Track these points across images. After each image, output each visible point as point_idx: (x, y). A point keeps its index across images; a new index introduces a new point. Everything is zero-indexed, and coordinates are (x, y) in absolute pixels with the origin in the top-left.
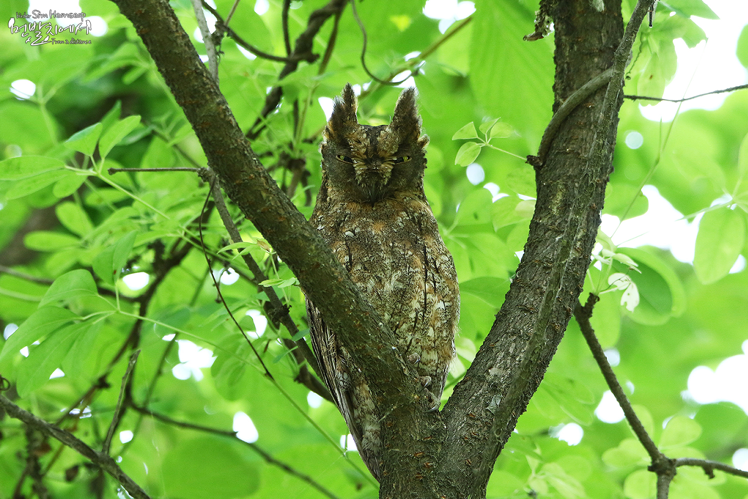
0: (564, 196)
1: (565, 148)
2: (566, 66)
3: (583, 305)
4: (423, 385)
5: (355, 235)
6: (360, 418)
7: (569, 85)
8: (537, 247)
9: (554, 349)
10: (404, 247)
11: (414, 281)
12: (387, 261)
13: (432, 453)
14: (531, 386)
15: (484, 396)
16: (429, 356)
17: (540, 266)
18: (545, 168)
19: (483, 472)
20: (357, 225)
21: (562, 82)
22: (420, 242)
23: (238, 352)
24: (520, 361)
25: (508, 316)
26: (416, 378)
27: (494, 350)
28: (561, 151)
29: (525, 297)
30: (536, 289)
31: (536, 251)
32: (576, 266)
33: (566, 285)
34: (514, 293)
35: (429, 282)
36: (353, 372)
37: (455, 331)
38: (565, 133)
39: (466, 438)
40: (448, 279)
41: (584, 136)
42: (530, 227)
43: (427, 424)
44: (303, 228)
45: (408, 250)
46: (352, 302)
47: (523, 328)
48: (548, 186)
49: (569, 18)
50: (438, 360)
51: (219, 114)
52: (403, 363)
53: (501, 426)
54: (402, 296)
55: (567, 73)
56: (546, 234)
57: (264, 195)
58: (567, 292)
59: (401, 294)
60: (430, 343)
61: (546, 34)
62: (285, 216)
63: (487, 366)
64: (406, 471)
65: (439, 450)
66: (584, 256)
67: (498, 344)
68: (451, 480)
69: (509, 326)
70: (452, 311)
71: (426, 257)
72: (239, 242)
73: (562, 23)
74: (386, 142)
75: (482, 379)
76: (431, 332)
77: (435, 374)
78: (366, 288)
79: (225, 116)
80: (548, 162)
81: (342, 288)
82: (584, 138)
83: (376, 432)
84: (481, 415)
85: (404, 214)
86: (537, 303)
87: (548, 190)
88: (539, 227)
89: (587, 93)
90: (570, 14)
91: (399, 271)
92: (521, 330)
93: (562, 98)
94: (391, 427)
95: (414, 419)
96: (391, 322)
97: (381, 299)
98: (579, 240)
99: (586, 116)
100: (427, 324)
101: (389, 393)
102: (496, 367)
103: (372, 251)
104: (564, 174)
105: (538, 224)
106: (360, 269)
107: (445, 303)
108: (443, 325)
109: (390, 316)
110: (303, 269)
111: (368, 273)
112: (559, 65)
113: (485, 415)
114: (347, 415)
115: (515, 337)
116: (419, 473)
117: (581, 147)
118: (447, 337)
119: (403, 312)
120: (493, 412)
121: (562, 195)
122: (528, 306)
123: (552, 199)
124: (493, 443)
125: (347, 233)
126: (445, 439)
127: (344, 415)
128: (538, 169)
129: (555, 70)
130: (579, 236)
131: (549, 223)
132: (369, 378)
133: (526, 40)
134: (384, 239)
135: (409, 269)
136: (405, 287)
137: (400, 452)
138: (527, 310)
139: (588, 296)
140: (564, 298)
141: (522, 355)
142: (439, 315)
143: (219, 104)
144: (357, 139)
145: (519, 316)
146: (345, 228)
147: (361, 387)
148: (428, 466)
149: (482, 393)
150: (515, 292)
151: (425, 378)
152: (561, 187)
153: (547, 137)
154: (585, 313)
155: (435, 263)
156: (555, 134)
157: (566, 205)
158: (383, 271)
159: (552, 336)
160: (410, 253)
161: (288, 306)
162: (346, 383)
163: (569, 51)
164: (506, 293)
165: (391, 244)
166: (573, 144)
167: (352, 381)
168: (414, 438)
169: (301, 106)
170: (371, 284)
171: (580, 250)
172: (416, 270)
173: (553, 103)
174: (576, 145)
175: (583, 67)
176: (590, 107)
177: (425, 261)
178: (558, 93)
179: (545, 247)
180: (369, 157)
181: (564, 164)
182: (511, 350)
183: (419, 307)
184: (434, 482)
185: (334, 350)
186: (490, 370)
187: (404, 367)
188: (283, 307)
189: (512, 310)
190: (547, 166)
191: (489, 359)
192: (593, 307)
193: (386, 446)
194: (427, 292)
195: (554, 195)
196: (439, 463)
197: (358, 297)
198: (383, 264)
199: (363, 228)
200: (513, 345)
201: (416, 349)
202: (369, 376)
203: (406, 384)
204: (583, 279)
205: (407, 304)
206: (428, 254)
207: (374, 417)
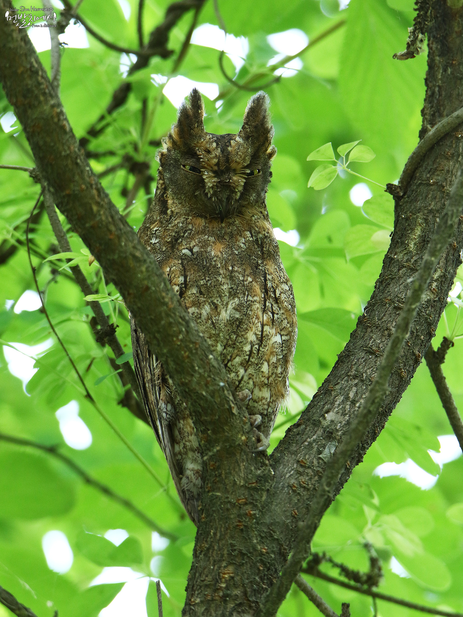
0: (423, 232)
1: (428, 179)
2: (437, 89)
3: (436, 349)
4: (252, 425)
5: (193, 254)
6: (181, 455)
7: (438, 111)
8: (389, 284)
9: (398, 397)
10: (244, 273)
11: (251, 310)
12: (225, 287)
13: (256, 500)
14: (369, 435)
15: (318, 442)
16: (261, 393)
17: (390, 305)
18: (405, 198)
19: (308, 527)
20: (197, 243)
21: (432, 107)
22: (260, 268)
23: (59, 368)
24: (359, 407)
25: (351, 357)
26: (245, 418)
27: (333, 393)
28: (425, 182)
29: (371, 338)
30: (384, 330)
31: (388, 289)
32: (430, 308)
33: (418, 328)
34: (359, 332)
35: (267, 313)
36: (178, 403)
37: (290, 368)
38: (431, 163)
39: (294, 487)
40: (287, 310)
41: (450, 168)
42: (384, 262)
43: (253, 468)
44: (134, 247)
45: (248, 276)
46: (180, 332)
47: (366, 372)
48: (407, 219)
49: (445, 37)
50: (270, 398)
51: (52, 117)
52: (232, 401)
53: (332, 478)
54: (238, 326)
55: (437, 97)
56: (401, 272)
57: (95, 208)
58: (417, 336)
59: (236, 324)
60: (263, 379)
61: (418, 53)
62: (116, 233)
63: (324, 410)
64: (226, 518)
65: (264, 498)
66: (439, 298)
67: (338, 387)
68: (274, 532)
69: (351, 368)
70: (289, 346)
71: (266, 285)
72: (68, 251)
73: (437, 42)
74: (239, 153)
75: (316, 424)
76: (265, 368)
77: (265, 412)
78: (201, 314)
79: (59, 120)
80: (409, 193)
81: (173, 315)
82: (450, 169)
83: (197, 472)
84: (313, 463)
85: (248, 234)
86: (384, 346)
87: (406, 223)
88: (394, 263)
89: (457, 121)
90: (447, 34)
91: (236, 299)
92: (364, 374)
93: (430, 124)
94: (214, 468)
95: (239, 462)
96: (224, 354)
97: (215, 328)
98: (435, 281)
99: (454, 146)
100: (262, 359)
101: (214, 432)
102: (333, 412)
103: (210, 274)
104: (425, 207)
105: (392, 259)
106: (195, 292)
107: (283, 337)
108: (278, 360)
109: (223, 347)
110: (131, 291)
111: (204, 297)
112: (430, 88)
113: (317, 464)
114: (168, 450)
115: (356, 381)
116: (239, 521)
117: (446, 179)
118: (282, 373)
119: (238, 344)
120: (326, 460)
121: (421, 230)
122: (374, 348)
123: (409, 233)
124: (322, 496)
125: (184, 251)
126: (271, 486)
127: (165, 450)
128: (397, 199)
129: (425, 93)
130: (436, 276)
131: (405, 260)
132: (194, 414)
133: (396, 59)
134: (224, 261)
135: (247, 296)
136: (242, 317)
137: (222, 497)
138: (372, 353)
139: (441, 340)
140: (414, 343)
141: (362, 401)
142: (275, 350)
143: (53, 106)
144: (206, 148)
145: (363, 358)
146: (182, 245)
147: (185, 422)
148: (250, 514)
149: (316, 439)
150: (362, 332)
151: (254, 417)
152: (420, 221)
153: (410, 166)
154: (437, 358)
155: (274, 292)
156: (419, 163)
157: (424, 241)
158: (220, 297)
159: (397, 382)
160: (250, 279)
161: (115, 326)
162: (169, 415)
163: (442, 73)
164: (351, 332)
165: (230, 268)
166: (438, 175)
167: (176, 413)
168: (238, 483)
169: (151, 105)
170: (206, 310)
171: (436, 291)
172: (255, 298)
173: (420, 128)
174: (441, 176)
175: (455, 93)
176: (460, 136)
177: (265, 289)
178: (426, 119)
179: (398, 285)
180: (221, 168)
181: (427, 196)
182: (351, 395)
183: (255, 339)
184: (256, 532)
185: (159, 378)
186: (326, 415)
187: (233, 405)
188: (110, 326)
189: (357, 351)
190: (408, 197)
191: (326, 403)
192: (446, 353)
193: (207, 488)
194: (265, 322)
195: (413, 230)
196: (262, 512)
197: (188, 326)
198: (220, 289)
199: (201, 247)
200: (354, 389)
201: (247, 385)
202: (195, 412)
203: (233, 424)
204: (437, 323)
205: (242, 335)
206: (268, 282)
207: (197, 455)
